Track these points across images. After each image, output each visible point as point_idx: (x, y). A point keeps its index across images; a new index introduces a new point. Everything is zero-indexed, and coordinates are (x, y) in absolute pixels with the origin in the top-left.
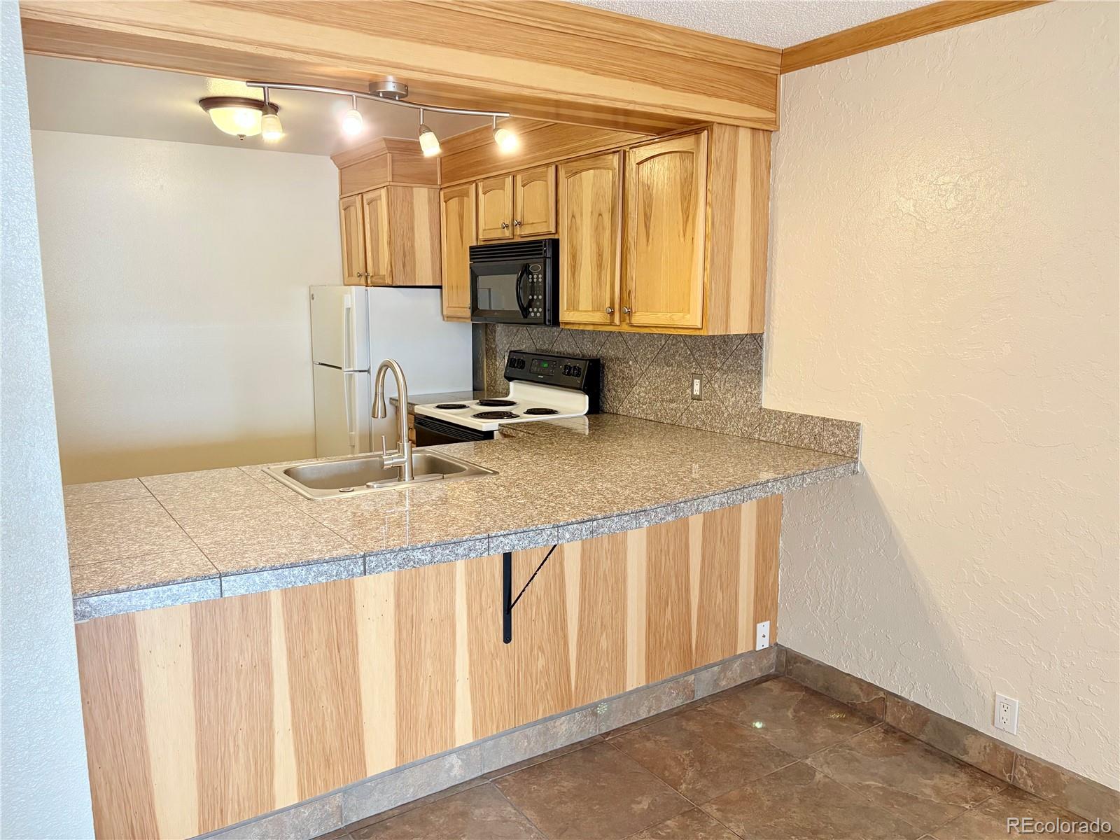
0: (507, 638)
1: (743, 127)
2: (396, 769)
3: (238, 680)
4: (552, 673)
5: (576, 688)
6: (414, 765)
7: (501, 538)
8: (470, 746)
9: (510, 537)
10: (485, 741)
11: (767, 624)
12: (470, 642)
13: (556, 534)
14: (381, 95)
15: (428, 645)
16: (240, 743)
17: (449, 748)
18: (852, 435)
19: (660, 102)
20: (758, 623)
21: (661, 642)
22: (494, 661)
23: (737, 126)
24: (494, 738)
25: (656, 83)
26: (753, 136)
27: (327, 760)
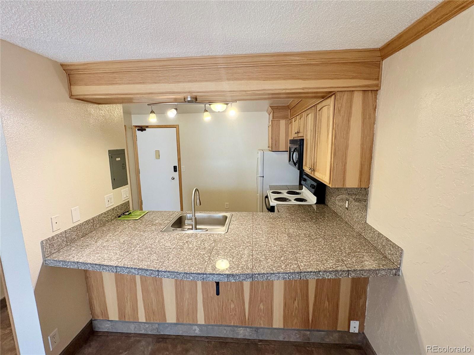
0: (218, 293)
1: (356, 91)
2: (176, 323)
3: (127, 282)
4: (237, 310)
5: (248, 319)
6: (182, 324)
7: (163, 273)
8: (203, 325)
9: (167, 273)
10: (209, 325)
11: (357, 323)
12: (203, 291)
13: (186, 276)
14: (187, 102)
15: (187, 289)
16: (128, 299)
17: (195, 323)
18: (398, 254)
19: (301, 87)
20: (352, 320)
21: (292, 314)
22: (212, 300)
23: (352, 91)
24: (212, 325)
25: (298, 79)
26: (364, 94)
27: (154, 313)
